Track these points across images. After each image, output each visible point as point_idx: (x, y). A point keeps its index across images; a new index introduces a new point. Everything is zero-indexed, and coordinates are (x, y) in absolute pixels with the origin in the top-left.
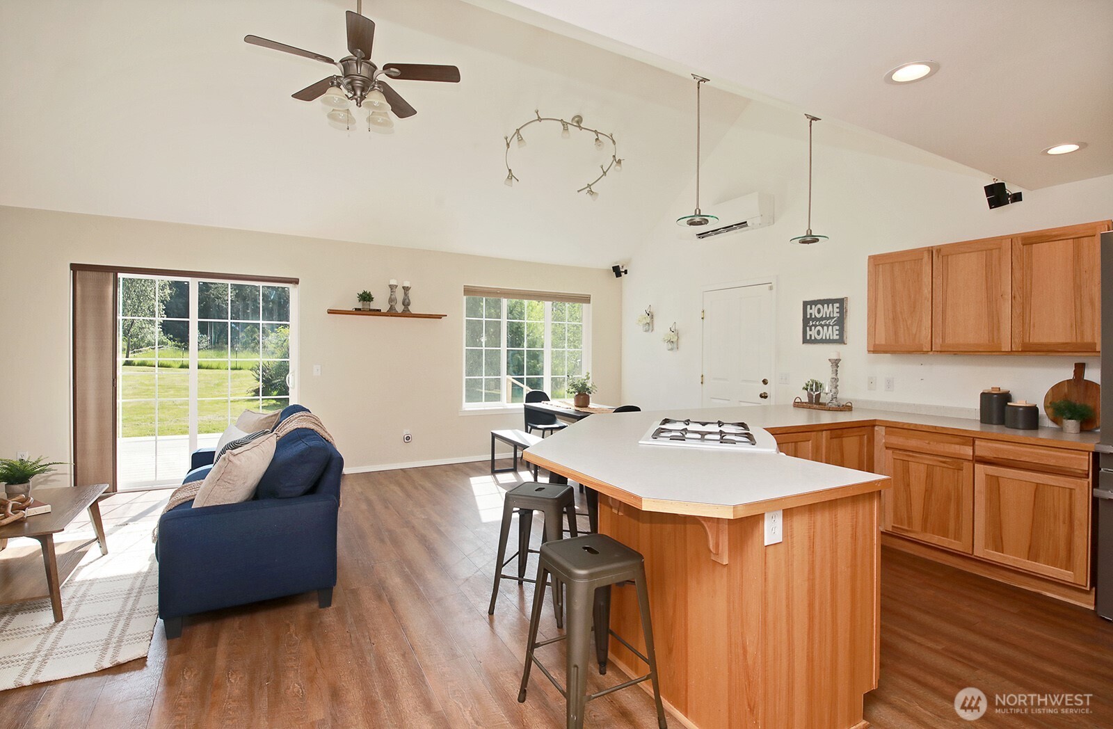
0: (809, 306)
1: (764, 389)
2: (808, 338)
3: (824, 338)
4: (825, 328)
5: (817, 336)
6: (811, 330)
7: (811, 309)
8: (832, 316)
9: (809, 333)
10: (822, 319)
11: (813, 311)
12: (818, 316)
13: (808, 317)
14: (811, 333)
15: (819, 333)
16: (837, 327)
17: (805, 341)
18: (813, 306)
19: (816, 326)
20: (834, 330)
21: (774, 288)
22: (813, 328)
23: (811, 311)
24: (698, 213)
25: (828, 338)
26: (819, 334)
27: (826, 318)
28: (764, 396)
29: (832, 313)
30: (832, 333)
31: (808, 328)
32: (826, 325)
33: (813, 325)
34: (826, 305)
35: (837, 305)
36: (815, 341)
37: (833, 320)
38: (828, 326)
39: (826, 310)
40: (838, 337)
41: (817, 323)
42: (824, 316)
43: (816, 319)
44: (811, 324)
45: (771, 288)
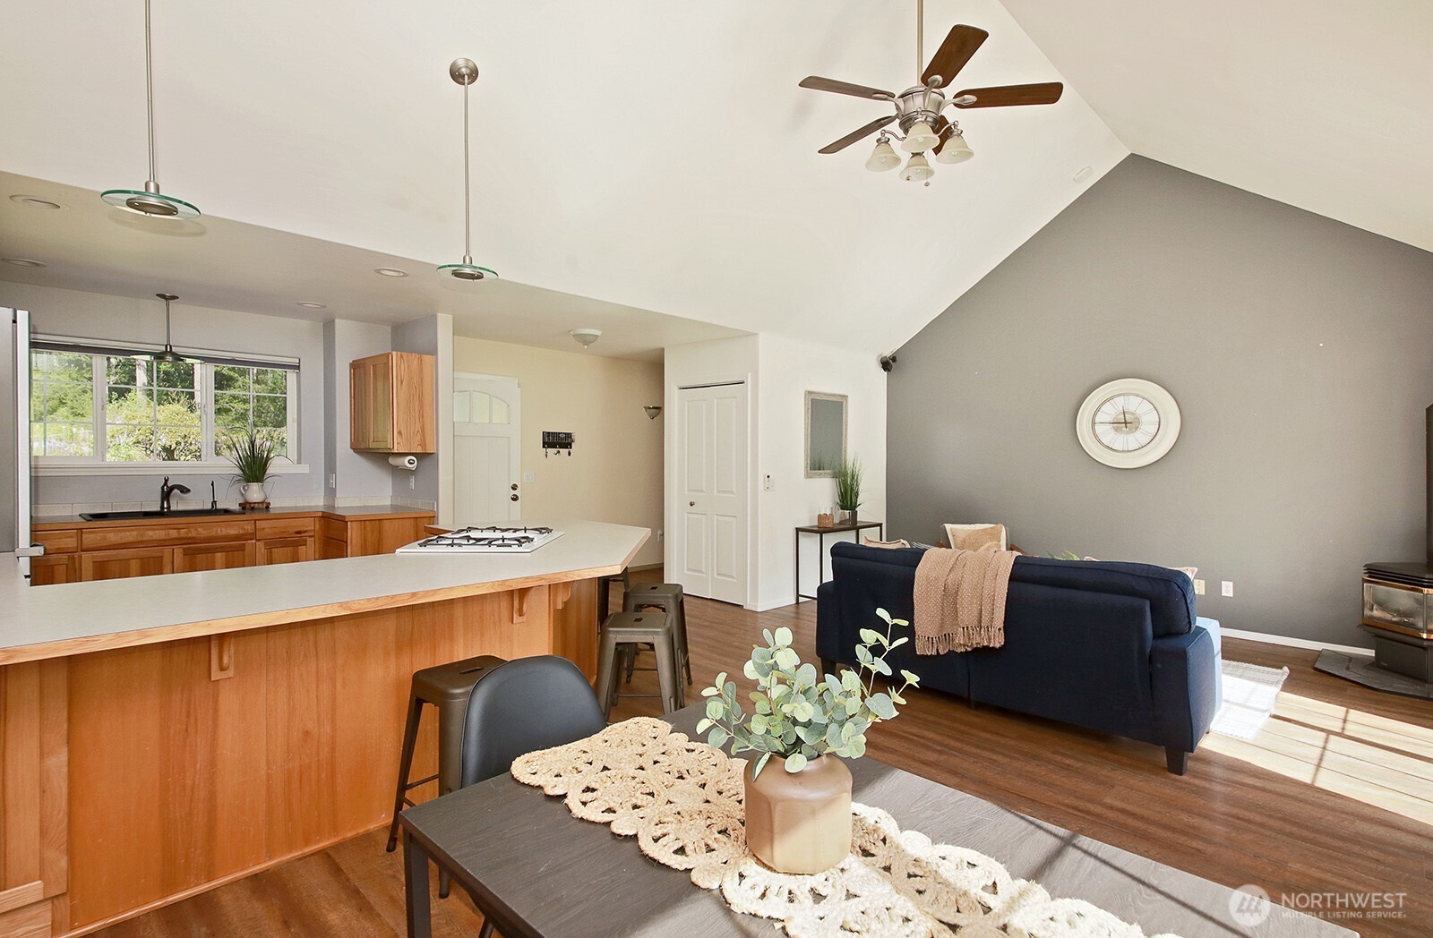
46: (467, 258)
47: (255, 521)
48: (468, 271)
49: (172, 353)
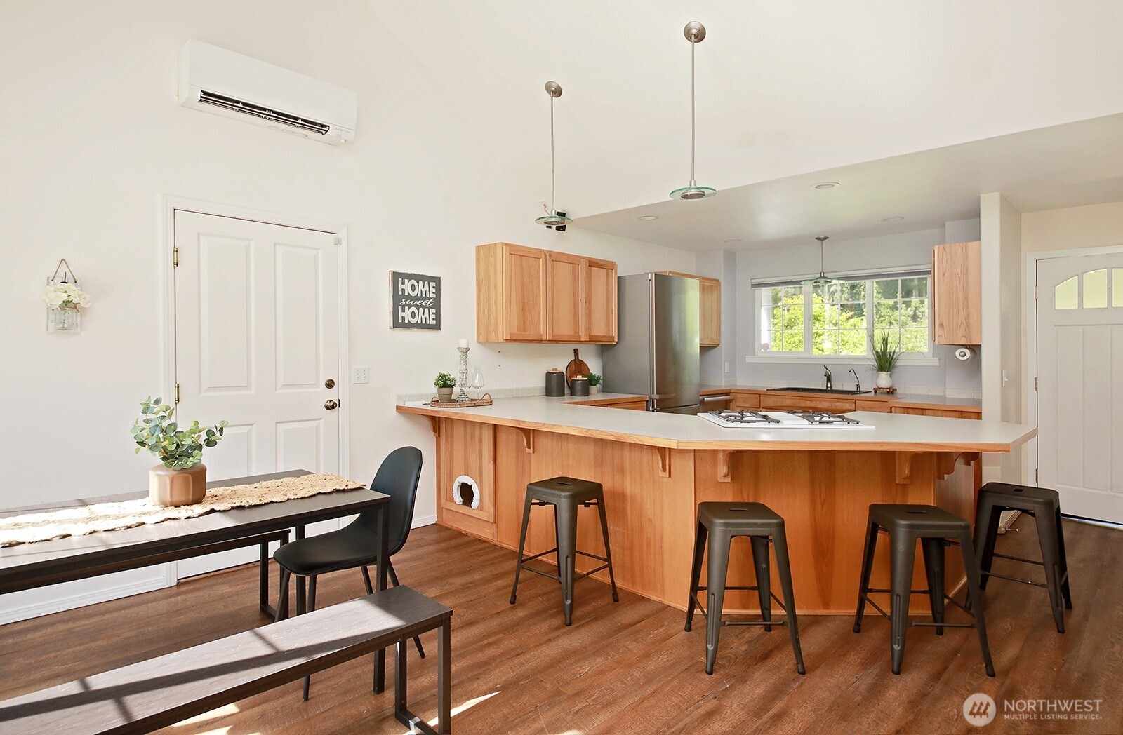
0: (400, 280)
1: (332, 395)
2: (400, 321)
3: (419, 322)
4: (421, 309)
5: (411, 319)
6: (403, 311)
7: (403, 283)
8: (428, 296)
9: (401, 314)
10: (417, 298)
11: (406, 287)
12: (413, 294)
13: (400, 293)
14: (404, 314)
15: (413, 315)
16: (434, 311)
17: (397, 324)
18: (406, 281)
19: (410, 306)
20: (431, 313)
21: (344, 242)
22: (406, 308)
23: (403, 287)
24: (693, 185)
25: (424, 322)
26: (413, 318)
27: (423, 299)
28: (331, 407)
29: (428, 293)
30: (427, 316)
31: (400, 308)
32: (422, 306)
33: (406, 305)
34: (421, 282)
35: (433, 284)
36: (409, 326)
37: (430, 302)
38: (424, 308)
39: (423, 289)
40: (434, 322)
41: (412, 303)
42: (419, 295)
43: (409, 297)
44: (404, 303)
45: (338, 242)
46: (693, 181)
47: (855, 400)
48: (693, 191)
49: (824, 277)
